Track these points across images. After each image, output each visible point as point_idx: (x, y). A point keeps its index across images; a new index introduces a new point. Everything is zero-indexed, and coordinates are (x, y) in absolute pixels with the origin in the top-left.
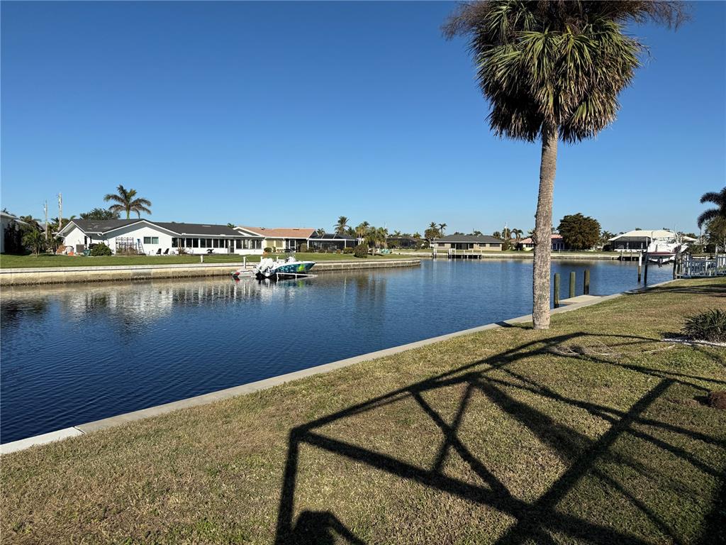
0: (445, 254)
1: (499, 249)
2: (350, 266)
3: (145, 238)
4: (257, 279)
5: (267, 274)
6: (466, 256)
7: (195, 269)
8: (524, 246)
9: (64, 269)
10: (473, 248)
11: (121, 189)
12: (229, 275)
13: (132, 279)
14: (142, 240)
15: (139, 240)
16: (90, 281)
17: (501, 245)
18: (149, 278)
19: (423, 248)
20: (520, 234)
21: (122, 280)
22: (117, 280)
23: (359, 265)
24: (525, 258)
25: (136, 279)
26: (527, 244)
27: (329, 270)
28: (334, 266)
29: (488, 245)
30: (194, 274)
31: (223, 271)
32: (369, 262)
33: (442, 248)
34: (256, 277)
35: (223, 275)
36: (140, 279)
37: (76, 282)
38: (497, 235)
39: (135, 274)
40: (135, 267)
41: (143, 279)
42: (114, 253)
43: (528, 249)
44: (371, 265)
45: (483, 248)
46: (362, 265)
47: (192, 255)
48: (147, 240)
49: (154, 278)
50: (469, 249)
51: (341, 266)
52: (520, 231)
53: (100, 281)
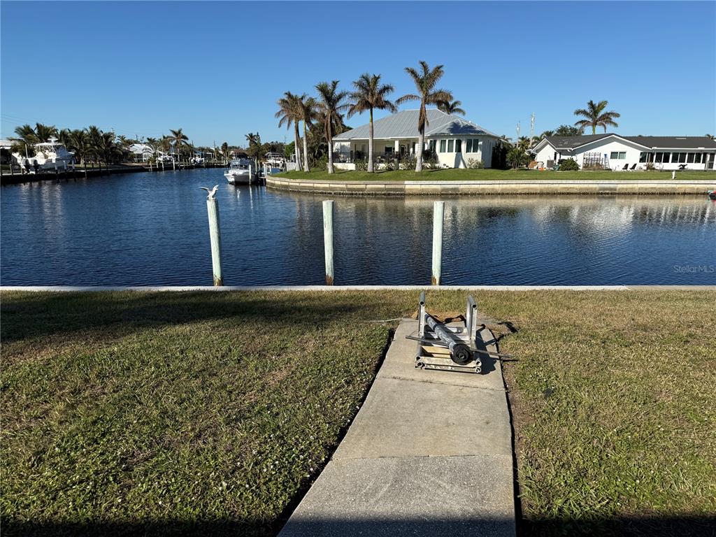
3: (612, 153)
7: (664, 186)
9: (539, 181)
11: (591, 104)
12: (704, 194)
13: (598, 194)
14: (609, 156)
15: (606, 155)
18: (615, 194)
21: (588, 194)
22: (584, 194)
25: (602, 194)
31: (697, 189)
35: (697, 194)
36: (605, 194)
39: (601, 189)
40: (601, 182)
41: (608, 194)
42: (581, 168)
47: (661, 171)
48: (614, 155)
49: (618, 194)
53: (568, 194)
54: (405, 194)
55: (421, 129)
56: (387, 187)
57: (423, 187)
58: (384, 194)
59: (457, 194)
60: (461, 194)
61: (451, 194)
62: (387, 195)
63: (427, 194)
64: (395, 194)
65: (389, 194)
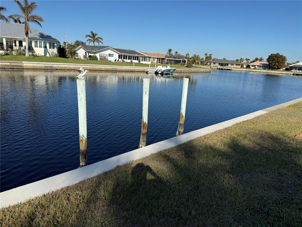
0: (216, 68)
1: (240, 67)
2: (185, 71)
3: (109, 54)
4: (155, 74)
5: (160, 72)
6: (225, 69)
8: (251, 66)
10: (228, 66)
11: (92, 32)
12: (144, 72)
13: (111, 71)
14: (108, 55)
15: (107, 55)
16: (98, 70)
17: (240, 65)
18: (117, 71)
19: (206, 64)
20: (249, 61)
21: (107, 71)
22: (106, 71)
23: (189, 71)
24: (251, 71)
25: (112, 71)
26: (252, 66)
27: (178, 72)
28: (180, 70)
29: (235, 65)
30: (131, 70)
32: (193, 69)
33: (214, 65)
34: (154, 73)
36: (114, 71)
37: (93, 70)
38: (237, 60)
39: (112, 69)
41: (115, 71)
42: (99, 60)
43: (253, 68)
44: (194, 71)
45: (232, 66)
46: (190, 71)
47: (127, 62)
48: (110, 55)
49: (118, 71)
50: (226, 66)
51: (182, 70)
52: (249, 60)
53: (101, 70)
54: (23, 69)
55: (27, 34)
56: (11, 64)
57: (34, 65)
58: (10, 68)
59: (53, 69)
60: (54, 69)
61: (49, 69)
62: (12, 69)
63: (37, 69)
64: (17, 69)
65: (13, 68)
